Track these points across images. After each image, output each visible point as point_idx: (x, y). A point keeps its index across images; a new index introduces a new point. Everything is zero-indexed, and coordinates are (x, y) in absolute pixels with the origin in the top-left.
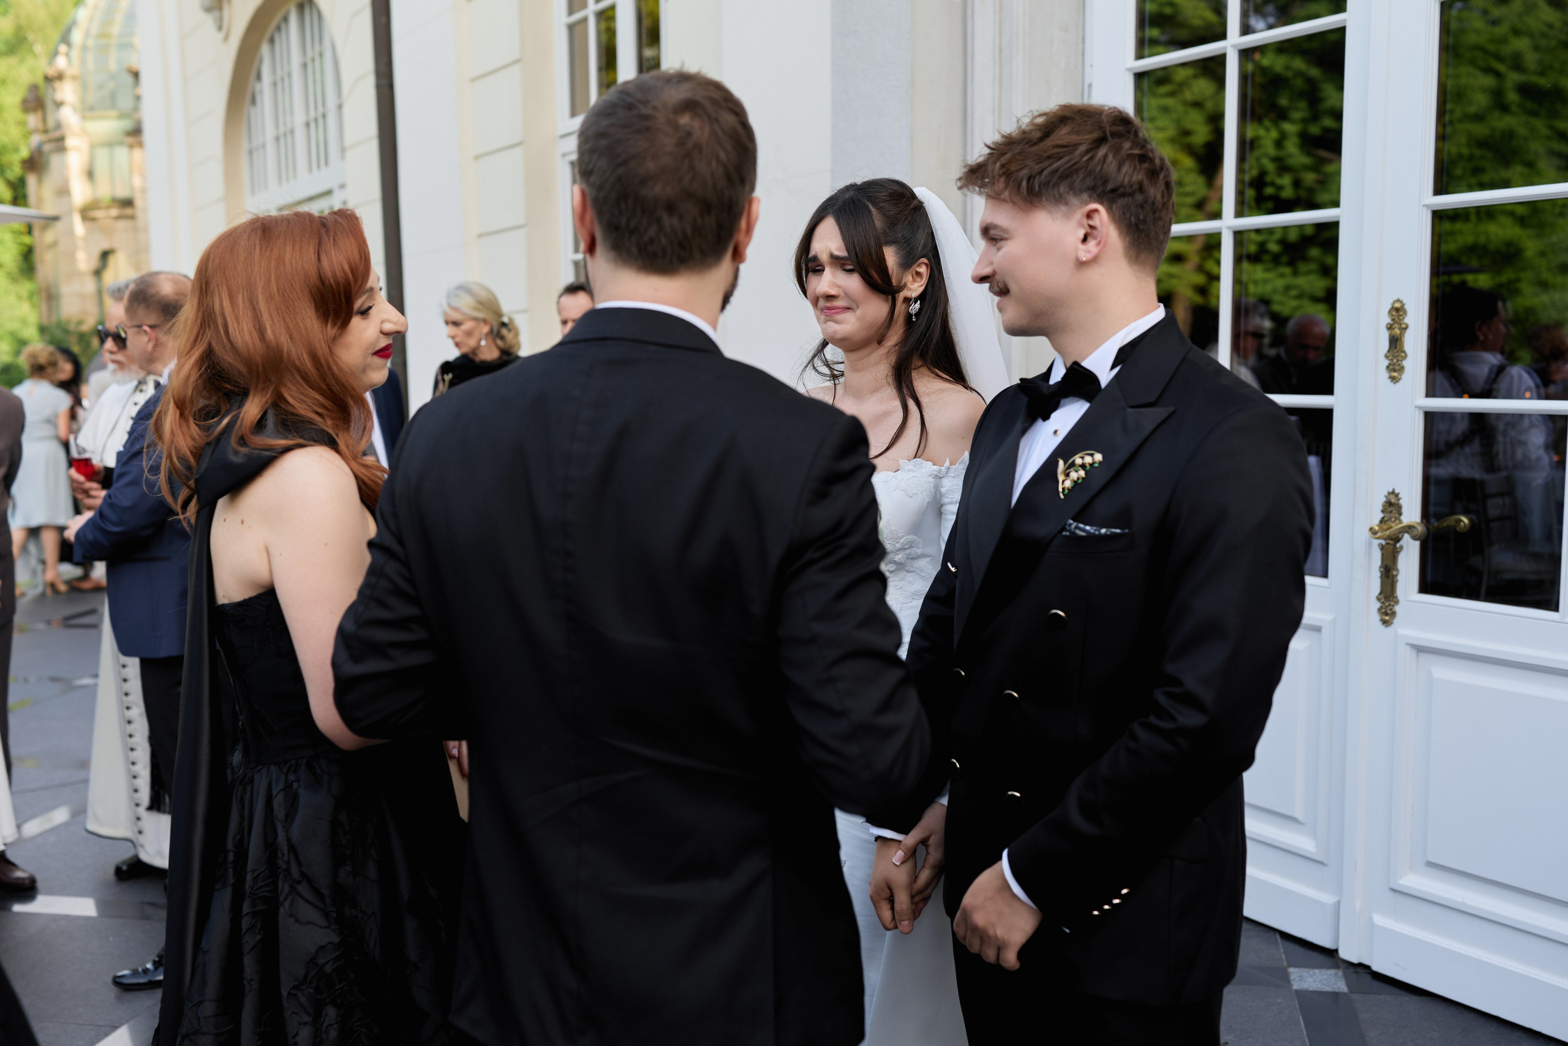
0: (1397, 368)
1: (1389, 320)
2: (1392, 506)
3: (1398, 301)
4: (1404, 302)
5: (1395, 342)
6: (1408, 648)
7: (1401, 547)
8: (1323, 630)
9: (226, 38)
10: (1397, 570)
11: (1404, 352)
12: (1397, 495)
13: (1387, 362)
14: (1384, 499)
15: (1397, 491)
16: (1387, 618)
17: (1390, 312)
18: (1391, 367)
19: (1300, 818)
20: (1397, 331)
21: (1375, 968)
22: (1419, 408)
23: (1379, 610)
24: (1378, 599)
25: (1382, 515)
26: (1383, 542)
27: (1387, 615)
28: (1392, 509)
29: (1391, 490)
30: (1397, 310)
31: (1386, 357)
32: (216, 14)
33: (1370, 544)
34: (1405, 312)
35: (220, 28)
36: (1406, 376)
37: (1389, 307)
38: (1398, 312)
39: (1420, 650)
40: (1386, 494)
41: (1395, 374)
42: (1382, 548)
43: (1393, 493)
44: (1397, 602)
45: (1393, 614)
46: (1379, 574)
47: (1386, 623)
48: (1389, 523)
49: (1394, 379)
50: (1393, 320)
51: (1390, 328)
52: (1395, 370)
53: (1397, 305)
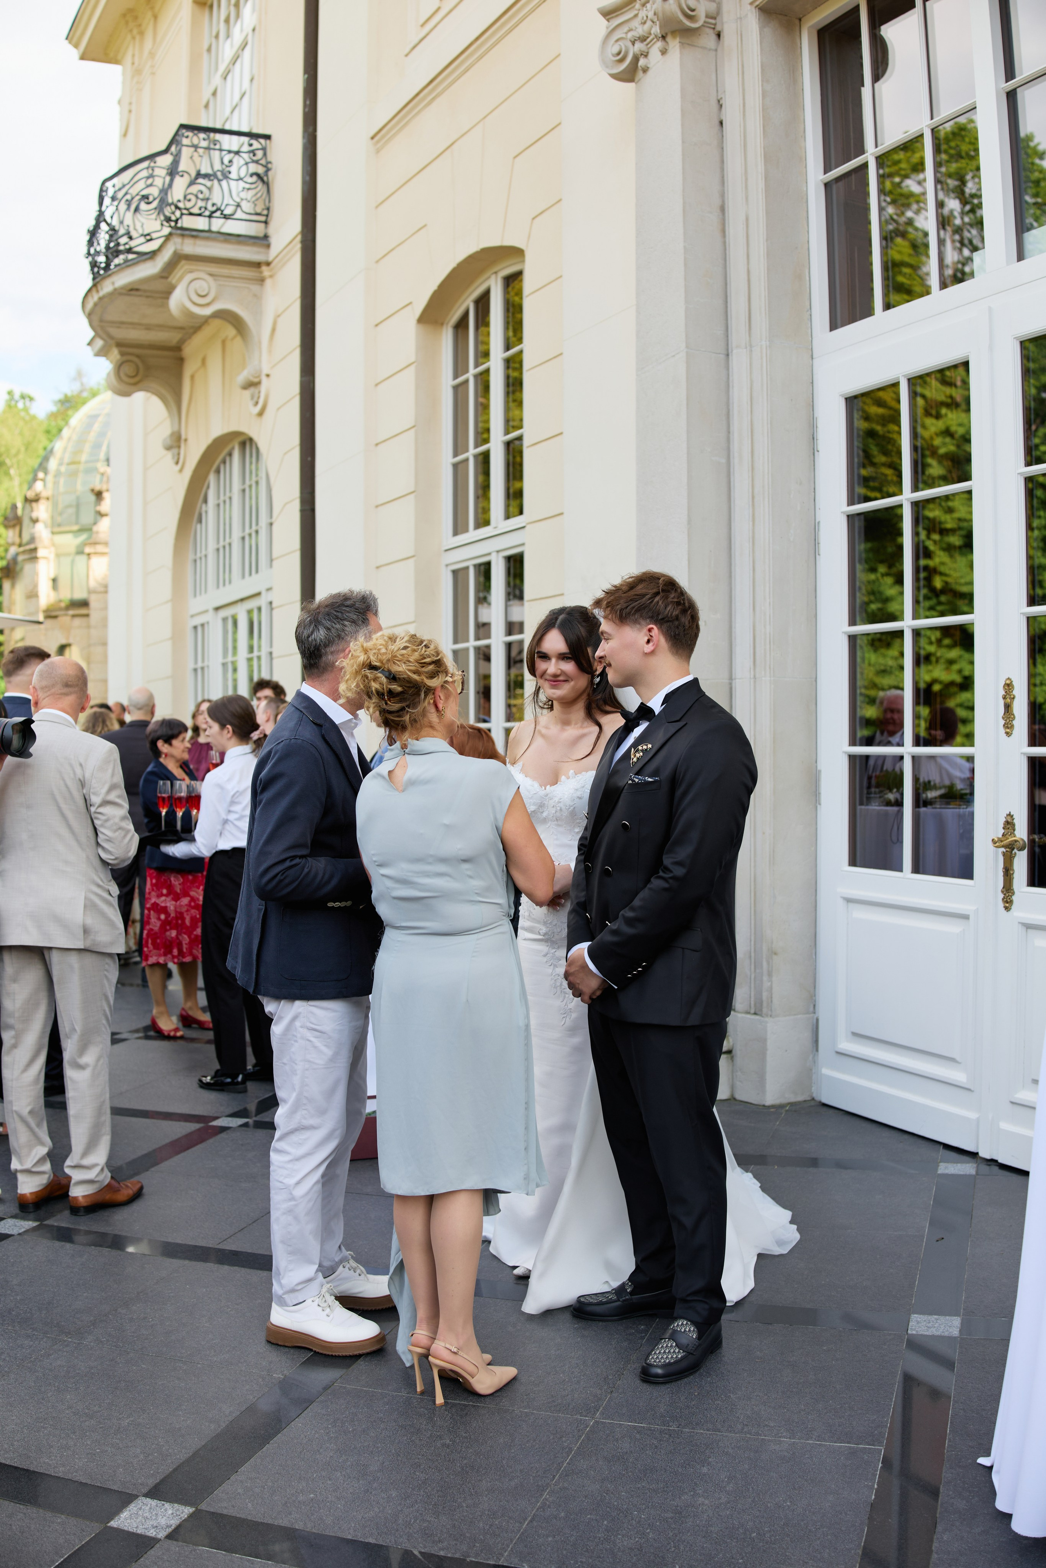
0: (1009, 726)
1: (1003, 693)
2: (1009, 824)
3: (1009, 679)
4: (1013, 679)
5: (1008, 707)
6: (1020, 925)
7: (1016, 854)
8: (971, 917)
9: (181, 471)
10: (1013, 870)
11: (1013, 715)
12: (1013, 817)
13: (1004, 722)
14: (1005, 820)
15: (1013, 814)
16: (1007, 905)
17: (1004, 687)
18: (1006, 725)
19: (958, 1059)
20: (1008, 700)
21: (1000, 1161)
22: (1024, 754)
23: (1003, 899)
24: (1002, 892)
25: (1003, 831)
26: (1003, 850)
27: (1008, 903)
28: (1009, 826)
29: (1009, 813)
30: (1008, 685)
31: (1003, 718)
32: (175, 451)
33: (996, 854)
34: (1013, 687)
35: (177, 463)
36: (1016, 731)
37: (1004, 683)
38: (1009, 686)
39: (1028, 927)
40: (1007, 816)
41: (1008, 730)
42: (1004, 854)
43: (1010, 815)
44: (1013, 893)
45: (1011, 902)
46: (1002, 874)
47: (1007, 909)
48: (1007, 836)
49: (1008, 734)
50: (1006, 692)
51: (1004, 698)
52: (1009, 727)
53: (1008, 682)
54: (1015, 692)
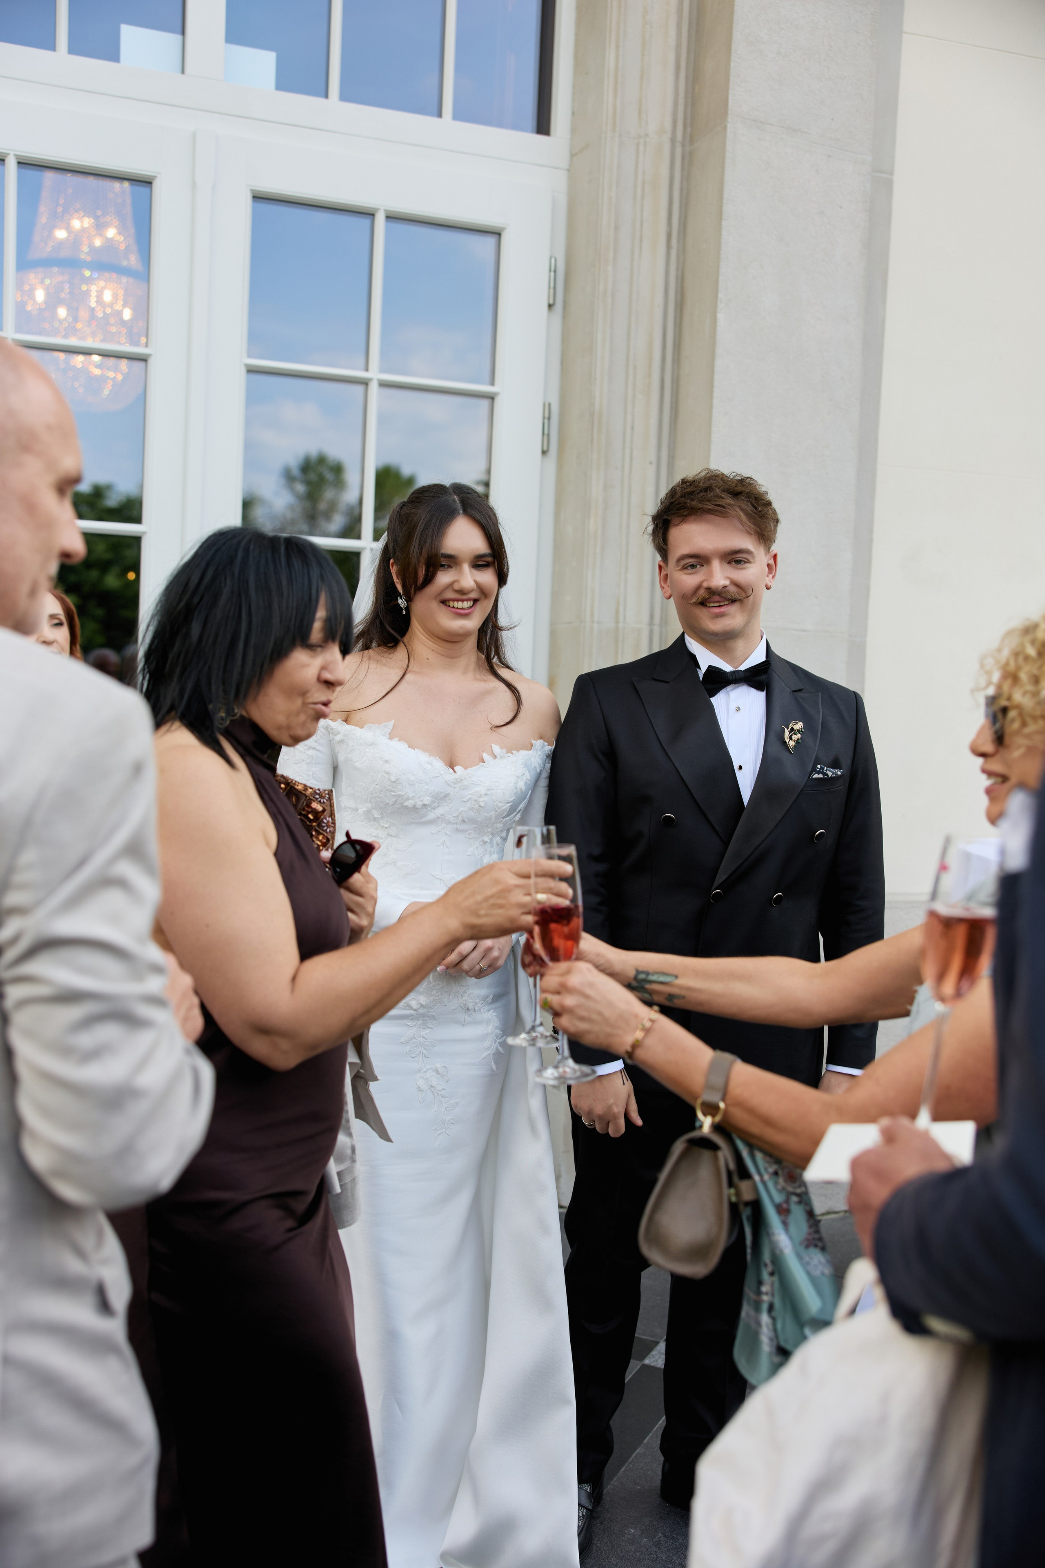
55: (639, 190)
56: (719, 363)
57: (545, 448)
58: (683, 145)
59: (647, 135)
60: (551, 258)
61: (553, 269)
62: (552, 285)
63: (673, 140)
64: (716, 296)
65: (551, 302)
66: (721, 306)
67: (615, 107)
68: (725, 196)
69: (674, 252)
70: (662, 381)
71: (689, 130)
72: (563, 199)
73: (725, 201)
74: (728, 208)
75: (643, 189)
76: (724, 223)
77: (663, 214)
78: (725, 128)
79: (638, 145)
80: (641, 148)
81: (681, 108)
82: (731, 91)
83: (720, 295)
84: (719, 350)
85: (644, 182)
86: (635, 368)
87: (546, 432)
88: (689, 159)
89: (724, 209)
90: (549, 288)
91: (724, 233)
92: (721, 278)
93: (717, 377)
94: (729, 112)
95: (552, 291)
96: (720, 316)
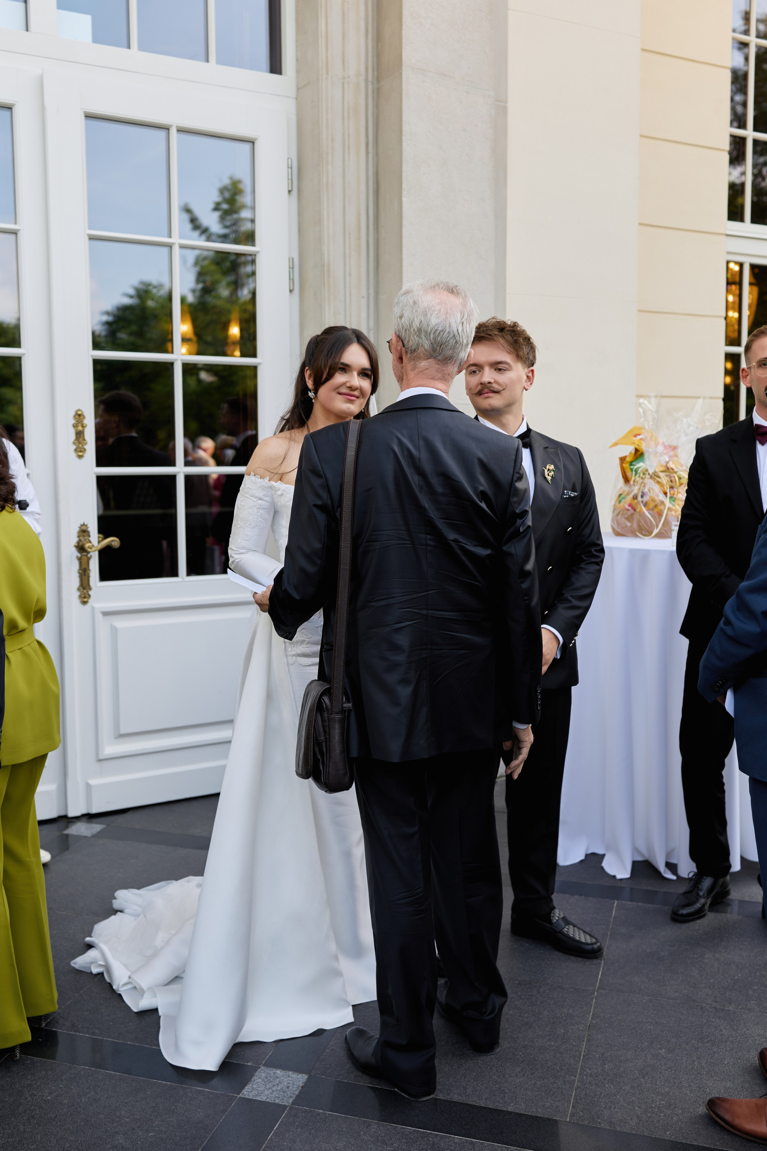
0: (83, 450)
1: (73, 422)
2: (83, 532)
3: (79, 410)
4: (83, 410)
5: (79, 434)
7: (91, 556)
10: (89, 570)
11: (86, 440)
12: (87, 526)
13: (74, 447)
14: (79, 529)
15: (86, 523)
16: (85, 600)
17: (74, 417)
18: (78, 450)
20: (80, 428)
23: (78, 597)
24: (79, 589)
25: (79, 537)
27: (85, 598)
28: (84, 534)
29: (82, 523)
30: (79, 415)
31: (74, 443)
33: (72, 557)
34: (84, 417)
36: (86, 455)
37: (74, 414)
38: (79, 416)
40: (79, 526)
41: (80, 454)
42: (79, 558)
43: (84, 525)
44: (91, 590)
45: (89, 597)
46: (77, 575)
47: (84, 603)
49: (80, 457)
50: (77, 421)
51: (75, 426)
52: (80, 452)
53: (79, 413)
54: (85, 422)
55: (346, 114)
56: (405, 231)
57: (291, 289)
58: (373, 84)
59: (349, 77)
60: (288, 159)
61: (290, 166)
62: (290, 178)
63: (366, 80)
64: (401, 187)
65: (290, 189)
66: (404, 193)
67: (327, 58)
68: (404, 119)
69: (371, 156)
70: (368, 242)
71: (376, 73)
72: (294, 118)
73: (403, 123)
74: (406, 128)
75: (349, 113)
76: (404, 138)
77: (363, 130)
78: (401, 74)
79: (343, 83)
80: (346, 86)
81: (370, 59)
82: (403, 50)
83: (404, 186)
84: (404, 222)
85: (349, 109)
86: (350, 234)
87: (291, 277)
88: (378, 93)
89: (404, 128)
90: (288, 179)
91: (404, 144)
92: (404, 174)
93: (404, 240)
94: (403, 63)
95: (290, 181)
96: (404, 200)
